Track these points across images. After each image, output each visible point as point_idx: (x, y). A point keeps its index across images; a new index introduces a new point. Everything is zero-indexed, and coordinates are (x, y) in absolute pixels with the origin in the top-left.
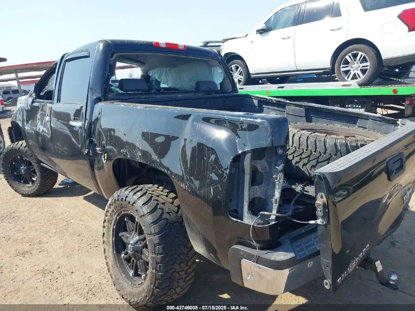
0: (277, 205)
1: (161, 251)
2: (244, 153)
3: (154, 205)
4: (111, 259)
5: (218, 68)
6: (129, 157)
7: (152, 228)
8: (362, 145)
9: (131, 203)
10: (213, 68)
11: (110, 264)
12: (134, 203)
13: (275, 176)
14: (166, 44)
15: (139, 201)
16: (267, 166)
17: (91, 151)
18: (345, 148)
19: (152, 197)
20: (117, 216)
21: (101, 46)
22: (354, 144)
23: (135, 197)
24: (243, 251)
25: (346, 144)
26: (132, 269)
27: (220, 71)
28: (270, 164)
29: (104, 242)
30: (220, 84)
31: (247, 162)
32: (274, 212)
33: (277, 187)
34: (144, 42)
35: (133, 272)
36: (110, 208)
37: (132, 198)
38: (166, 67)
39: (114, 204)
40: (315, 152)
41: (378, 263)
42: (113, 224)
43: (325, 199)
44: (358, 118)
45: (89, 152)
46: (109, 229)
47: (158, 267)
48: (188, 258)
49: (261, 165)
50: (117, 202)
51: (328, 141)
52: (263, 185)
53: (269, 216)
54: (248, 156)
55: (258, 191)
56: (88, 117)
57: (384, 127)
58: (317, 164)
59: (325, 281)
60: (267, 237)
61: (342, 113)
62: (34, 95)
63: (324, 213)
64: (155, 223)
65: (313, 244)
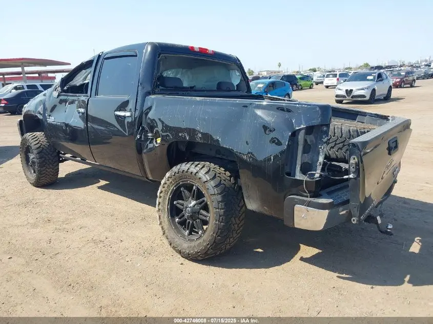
0: (321, 167)
1: (223, 207)
2: (300, 130)
3: (214, 175)
4: (166, 224)
5: (236, 71)
6: (188, 139)
7: (215, 190)
8: (368, 131)
9: (193, 174)
10: (231, 71)
11: (166, 227)
12: (197, 173)
13: (320, 146)
14: (200, 48)
15: (202, 171)
16: (314, 140)
17: (143, 136)
18: (356, 133)
19: (210, 169)
20: (175, 186)
21: (149, 49)
22: (363, 130)
23: (198, 169)
24: (297, 199)
25: (357, 131)
26: (188, 229)
27: (238, 74)
28: (316, 138)
29: (159, 209)
30: (237, 85)
31: (301, 136)
32: (319, 171)
33: (321, 154)
34: (182, 46)
35: (187, 232)
36: (168, 180)
37: (193, 169)
38: (183, 69)
39: (173, 177)
40: (334, 136)
41: (378, 218)
42: (169, 194)
43: (356, 160)
44: (358, 115)
45: (141, 137)
46: (165, 199)
47: (221, 219)
48: (240, 215)
49: (310, 138)
50: (176, 174)
51: (343, 128)
52: (310, 153)
53: (315, 174)
54: (303, 131)
55: (307, 158)
56: (138, 107)
57: (379, 121)
58: (335, 146)
59: (353, 218)
60: (313, 189)
61: (345, 111)
62: (59, 89)
63: (356, 169)
64: (216, 186)
65: (341, 197)
